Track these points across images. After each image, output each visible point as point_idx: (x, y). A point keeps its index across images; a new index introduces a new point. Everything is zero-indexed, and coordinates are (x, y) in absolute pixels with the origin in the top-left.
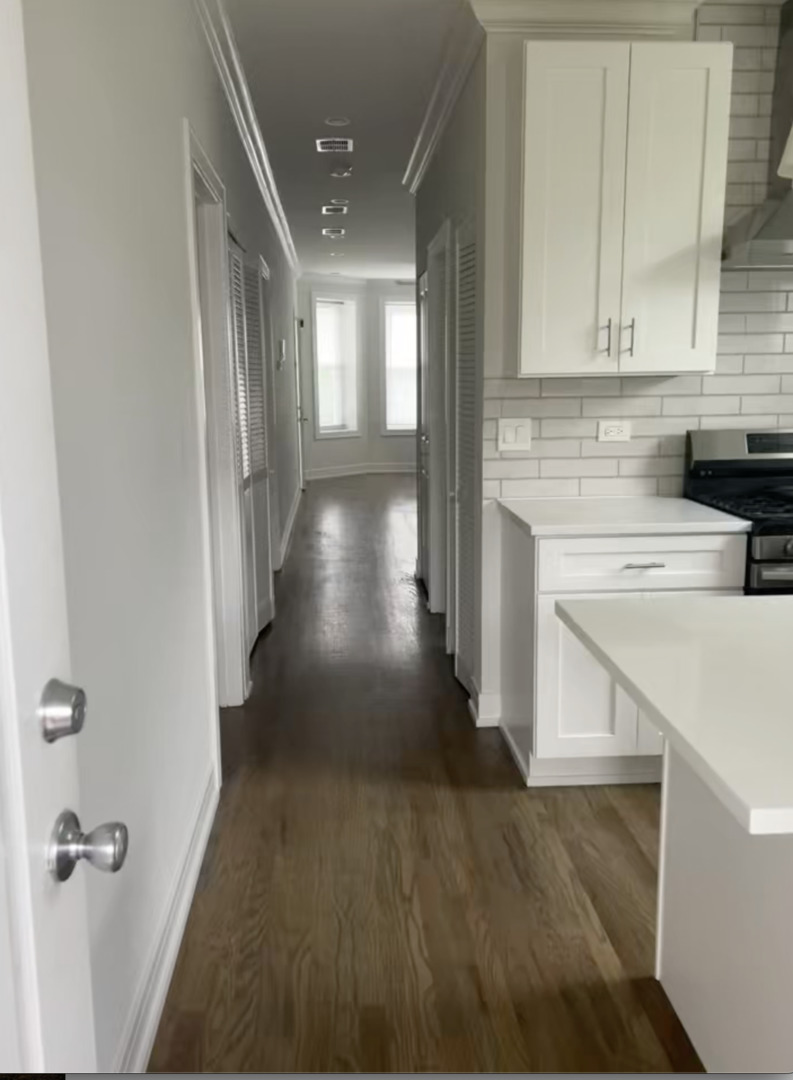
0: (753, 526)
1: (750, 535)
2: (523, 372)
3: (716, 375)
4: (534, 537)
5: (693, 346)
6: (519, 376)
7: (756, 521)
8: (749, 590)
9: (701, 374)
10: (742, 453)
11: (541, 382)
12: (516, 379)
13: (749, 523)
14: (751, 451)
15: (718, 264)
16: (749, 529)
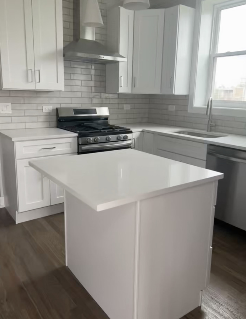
0: (79, 135)
1: (78, 137)
2: (4, 88)
3: (64, 91)
4: (13, 142)
5: (57, 82)
6: (3, 89)
7: (79, 133)
8: (79, 153)
9: (60, 91)
10: (72, 114)
11: (10, 91)
12: (2, 90)
13: (78, 134)
14: (75, 114)
15: (63, 58)
16: (78, 136)
